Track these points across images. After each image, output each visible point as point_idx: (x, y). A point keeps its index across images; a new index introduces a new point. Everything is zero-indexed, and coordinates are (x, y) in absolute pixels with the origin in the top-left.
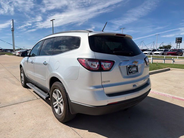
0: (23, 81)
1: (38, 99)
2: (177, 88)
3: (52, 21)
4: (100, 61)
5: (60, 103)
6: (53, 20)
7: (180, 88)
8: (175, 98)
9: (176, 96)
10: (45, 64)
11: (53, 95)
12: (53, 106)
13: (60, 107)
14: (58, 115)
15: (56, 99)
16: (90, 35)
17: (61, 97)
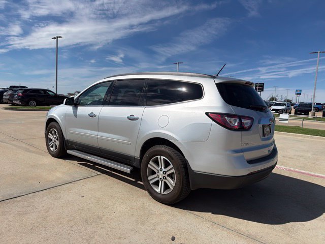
0: (52, 147)
1: (98, 175)
2: (287, 158)
4: (240, 117)
5: (166, 175)
6: (57, 37)
7: (290, 158)
8: (292, 171)
9: (292, 169)
10: (132, 118)
11: (149, 166)
12: (148, 181)
13: (165, 182)
14: (161, 194)
15: (156, 171)
16: (217, 81)
17: (171, 166)
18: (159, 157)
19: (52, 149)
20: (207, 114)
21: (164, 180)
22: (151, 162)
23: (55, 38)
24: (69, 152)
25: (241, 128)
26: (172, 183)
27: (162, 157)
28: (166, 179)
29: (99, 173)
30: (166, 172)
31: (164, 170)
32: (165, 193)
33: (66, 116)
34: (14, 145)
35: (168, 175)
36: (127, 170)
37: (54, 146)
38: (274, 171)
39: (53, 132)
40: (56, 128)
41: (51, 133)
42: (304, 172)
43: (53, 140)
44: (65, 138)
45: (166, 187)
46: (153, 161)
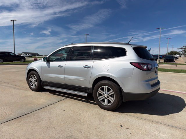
0: (32, 85)
1: (65, 99)
3: (13, 22)
4: (147, 64)
5: (109, 96)
6: (14, 20)
10: (86, 67)
11: (98, 91)
12: (98, 100)
13: (108, 100)
14: (106, 105)
15: (102, 94)
16: (133, 47)
17: (112, 91)
18: (104, 86)
19: (32, 87)
20: (130, 63)
21: (107, 98)
22: (99, 90)
23: (12, 21)
24: (45, 87)
25: (148, 70)
26: (112, 100)
27: (106, 87)
28: (109, 98)
29: (65, 98)
30: (108, 94)
31: (107, 93)
32: (108, 105)
33: (42, 68)
34: (5, 86)
35: (110, 96)
36: (85, 95)
37: (34, 85)
38: (159, 92)
39: (33, 77)
40: (35, 74)
41: (32, 78)
42: (166, 90)
43: (33, 81)
44: (42, 80)
45: (109, 102)
46: (100, 89)
